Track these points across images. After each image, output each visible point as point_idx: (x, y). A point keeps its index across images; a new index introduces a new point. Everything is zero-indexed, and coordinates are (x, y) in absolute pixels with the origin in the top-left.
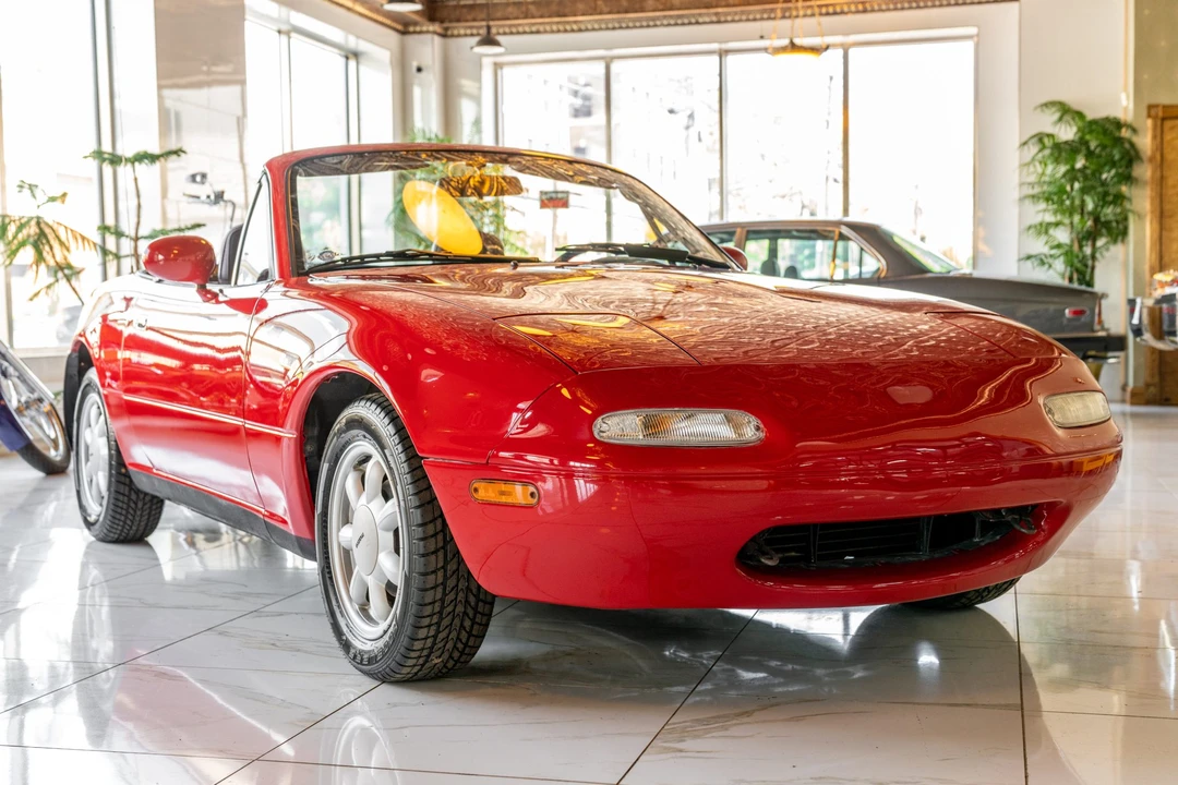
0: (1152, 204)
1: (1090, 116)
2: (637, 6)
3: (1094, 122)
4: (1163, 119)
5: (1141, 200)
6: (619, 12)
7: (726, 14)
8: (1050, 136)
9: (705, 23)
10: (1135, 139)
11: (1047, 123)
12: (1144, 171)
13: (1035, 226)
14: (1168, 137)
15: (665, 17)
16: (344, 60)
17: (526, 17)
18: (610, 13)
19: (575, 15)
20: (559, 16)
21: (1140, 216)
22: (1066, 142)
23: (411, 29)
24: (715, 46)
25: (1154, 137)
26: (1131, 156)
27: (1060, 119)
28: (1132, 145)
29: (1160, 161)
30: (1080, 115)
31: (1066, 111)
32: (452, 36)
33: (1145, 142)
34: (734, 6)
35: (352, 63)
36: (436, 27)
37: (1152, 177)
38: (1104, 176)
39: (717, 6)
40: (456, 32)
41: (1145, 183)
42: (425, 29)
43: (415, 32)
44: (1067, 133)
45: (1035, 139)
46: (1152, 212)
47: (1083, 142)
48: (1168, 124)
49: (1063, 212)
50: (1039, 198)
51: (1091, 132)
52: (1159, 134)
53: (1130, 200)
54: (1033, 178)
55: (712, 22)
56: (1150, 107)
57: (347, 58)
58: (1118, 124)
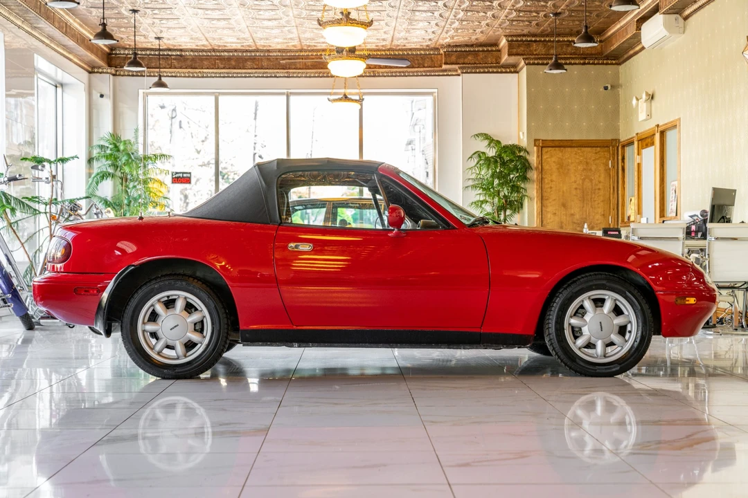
0: (537, 192)
1: (503, 143)
2: (241, 65)
3: (506, 147)
4: (542, 147)
5: (532, 190)
6: (229, 68)
7: (294, 73)
8: (484, 153)
9: (281, 77)
10: (528, 157)
11: (482, 146)
12: (533, 175)
13: (475, 203)
14: (545, 157)
15: (256, 73)
16: (54, 88)
17: (170, 68)
18: (224, 68)
19: (202, 68)
20: (192, 68)
21: (531, 199)
22: (492, 157)
23: (96, 70)
24: (285, 91)
25: (538, 156)
26: (526, 166)
27: (489, 145)
28: (527, 160)
29: (541, 171)
30: (498, 142)
31: (492, 141)
32: (119, 75)
33: (533, 159)
34: (300, 69)
35: (59, 90)
36: (113, 70)
37: (537, 178)
38: (512, 176)
39: (289, 69)
40: (122, 73)
41: (534, 181)
42: (105, 70)
43: (97, 72)
44: (492, 153)
45: (476, 155)
46: (537, 197)
47: (500, 156)
48: (545, 150)
49: (490, 195)
50: (476, 187)
51: (505, 152)
52: (540, 156)
53: (526, 190)
54: (474, 176)
55: (285, 77)
56: (535, 140)
57: (56, 87)
58: (520, 149)
